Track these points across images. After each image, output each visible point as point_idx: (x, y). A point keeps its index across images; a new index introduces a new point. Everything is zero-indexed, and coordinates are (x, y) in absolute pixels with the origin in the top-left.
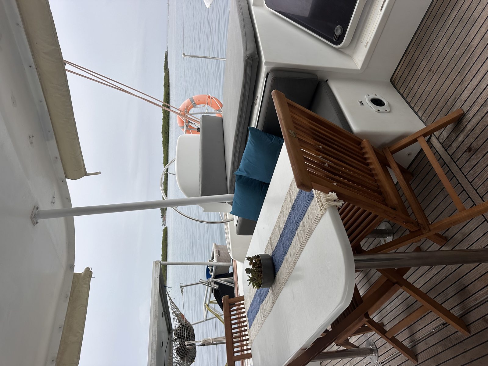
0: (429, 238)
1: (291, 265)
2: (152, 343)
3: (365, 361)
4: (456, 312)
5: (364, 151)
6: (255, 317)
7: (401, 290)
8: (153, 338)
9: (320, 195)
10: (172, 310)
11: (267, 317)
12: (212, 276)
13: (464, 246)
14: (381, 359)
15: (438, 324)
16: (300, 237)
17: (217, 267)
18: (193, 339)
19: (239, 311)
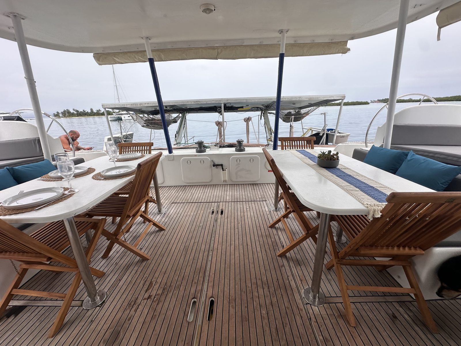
0: (332, 260)
1: (329, 178)
2: (296, 98)
3: (272, 204)
4: (288, 254)
5: (412, 248)
6: (302, 154)
7: (304, 233)
8: (298, 98)
9: (380, 207)
10: (312, 109)
11: (301, 160)
12: (328, 132)
13: (323, 277)
14: (272, 211)
15: (284, 244)
16: (348, 187)
17: (333, 135)
18: (294, 121)
19: (306, 146)
